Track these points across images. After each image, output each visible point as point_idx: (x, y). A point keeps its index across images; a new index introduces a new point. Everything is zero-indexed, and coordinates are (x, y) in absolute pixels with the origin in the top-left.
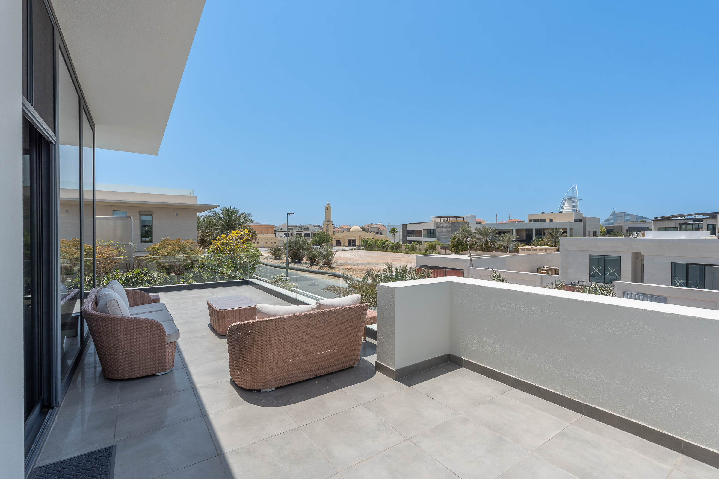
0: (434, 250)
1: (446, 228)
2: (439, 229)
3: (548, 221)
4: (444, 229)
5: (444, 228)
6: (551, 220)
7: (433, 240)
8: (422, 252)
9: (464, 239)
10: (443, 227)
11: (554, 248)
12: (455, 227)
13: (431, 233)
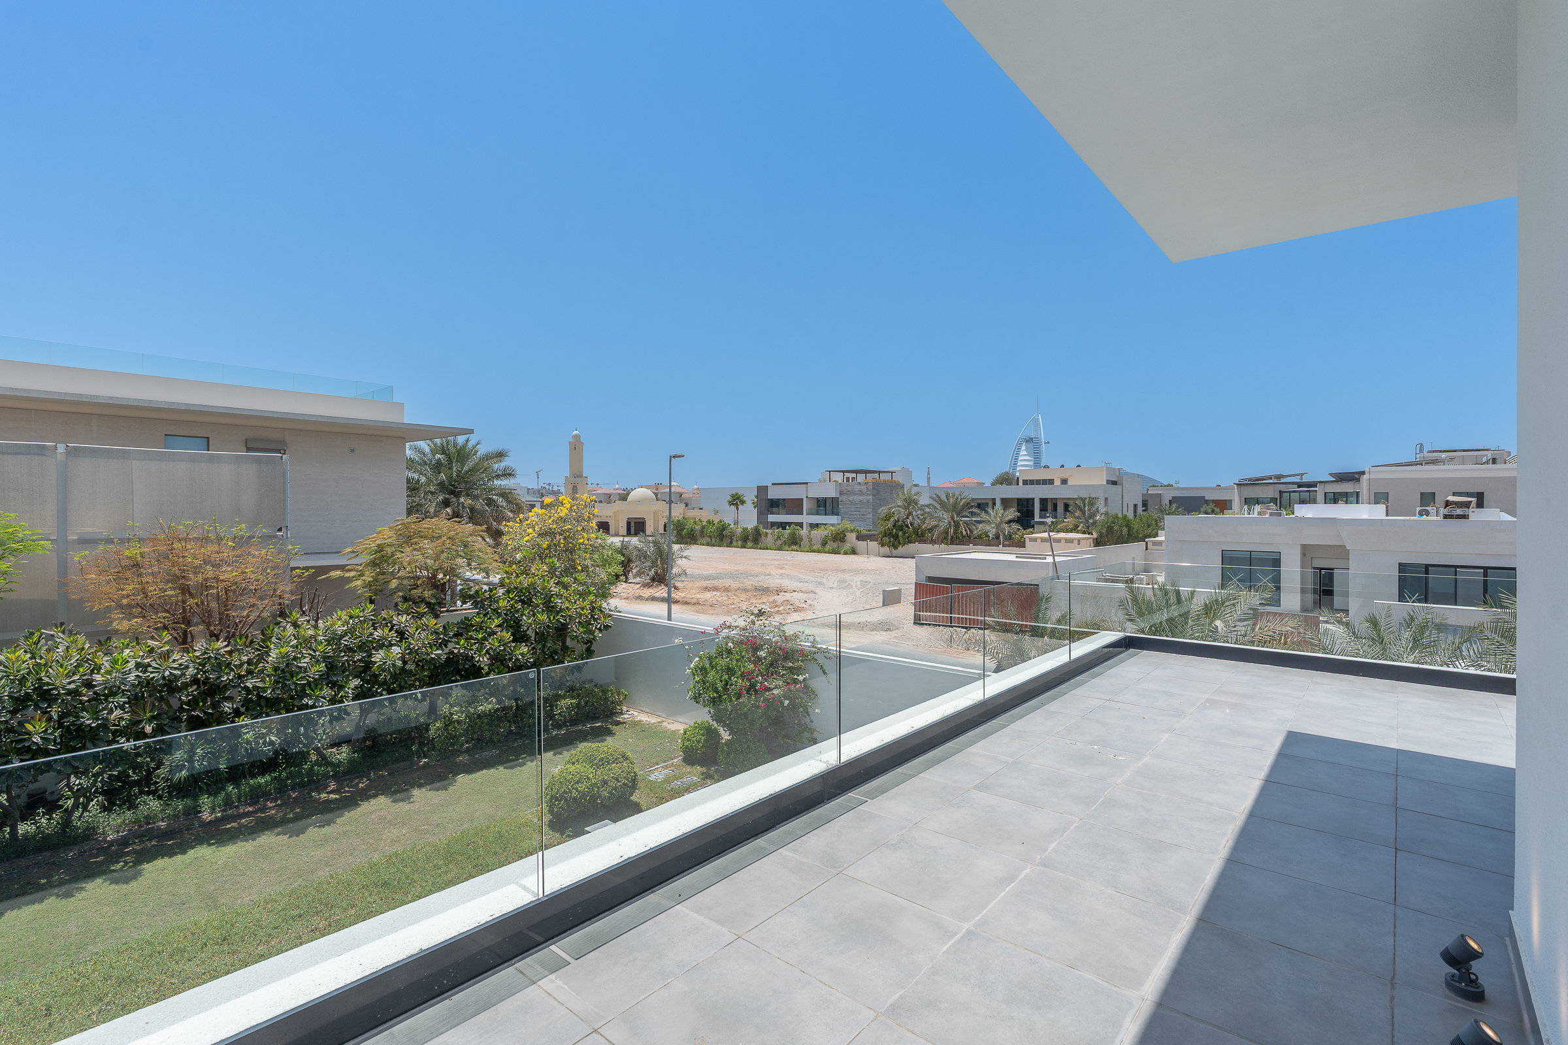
0: (841, 541)
1: (860, 495)
2: (844, 498)
3: (1057, 482)
4: (856, 498)
5: (856, 494)
6: (1064, 482)
7: (833, 519)
8: (815, 548)
9: (908, 518)
10: (853, 493)
11: (1087, 536)
12: (878, 494)
13: (824, 505)
